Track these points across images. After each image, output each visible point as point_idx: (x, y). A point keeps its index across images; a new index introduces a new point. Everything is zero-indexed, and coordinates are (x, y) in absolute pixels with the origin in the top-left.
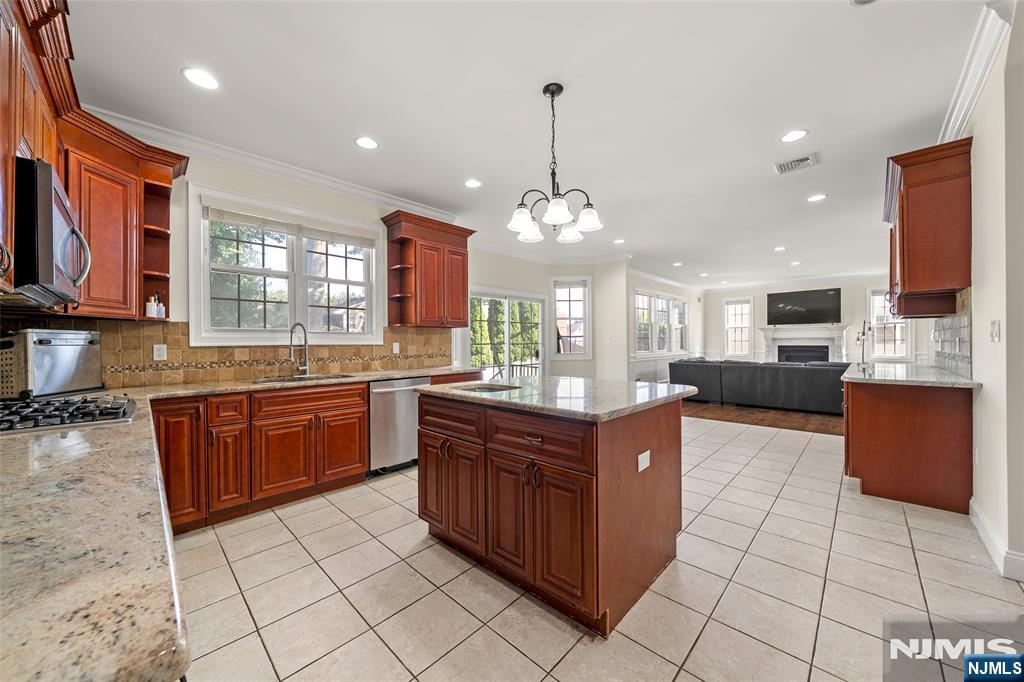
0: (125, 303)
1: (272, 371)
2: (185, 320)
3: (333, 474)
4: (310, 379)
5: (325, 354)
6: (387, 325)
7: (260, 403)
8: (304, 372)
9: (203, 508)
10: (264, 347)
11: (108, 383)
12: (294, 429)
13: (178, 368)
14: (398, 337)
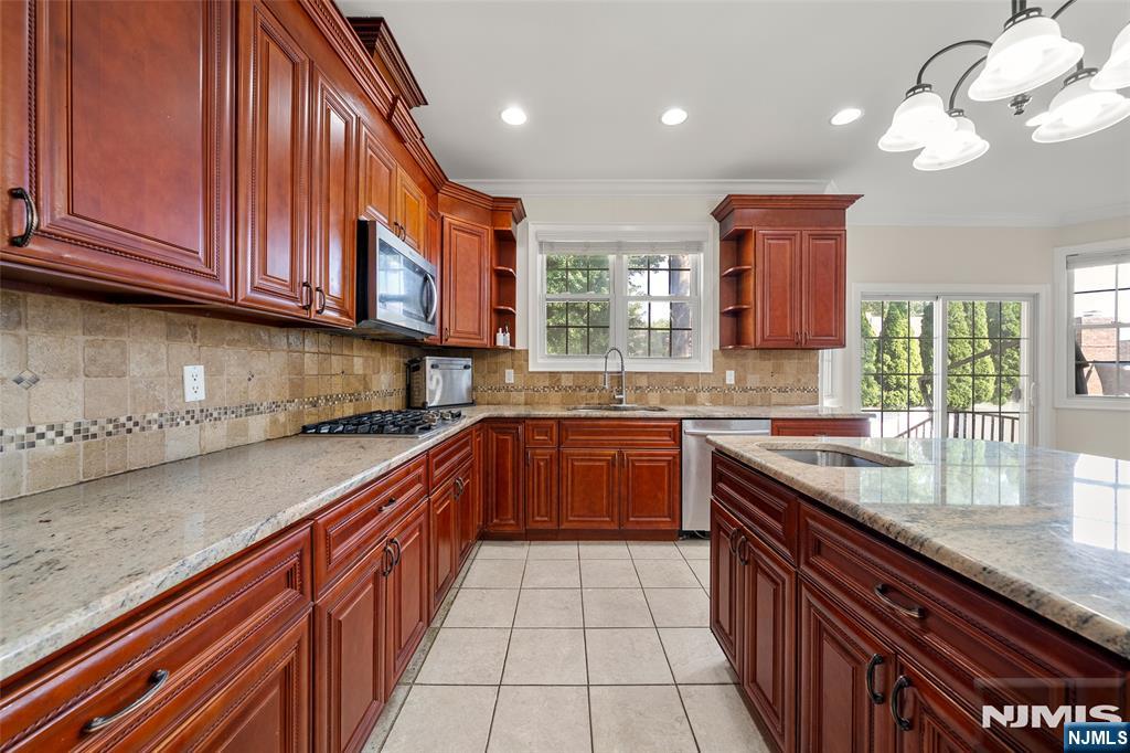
0: (479, 334)
1: (592, 398)
2: (525, 348)
3: (638, 522)
4: (625, 409)
5: (643, 382)
6: (718, 348)
7: (567, 431)
8: (621, 401)
9: (521, 523)
10: (586, 373)
11: (479, 400)
12: (598, 464)
13: (521, 391)
14: (733, 362)
